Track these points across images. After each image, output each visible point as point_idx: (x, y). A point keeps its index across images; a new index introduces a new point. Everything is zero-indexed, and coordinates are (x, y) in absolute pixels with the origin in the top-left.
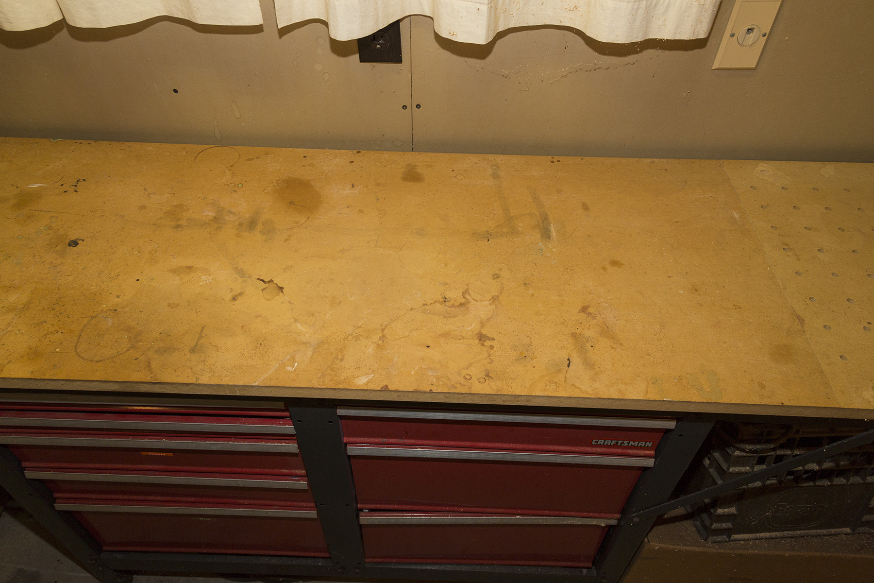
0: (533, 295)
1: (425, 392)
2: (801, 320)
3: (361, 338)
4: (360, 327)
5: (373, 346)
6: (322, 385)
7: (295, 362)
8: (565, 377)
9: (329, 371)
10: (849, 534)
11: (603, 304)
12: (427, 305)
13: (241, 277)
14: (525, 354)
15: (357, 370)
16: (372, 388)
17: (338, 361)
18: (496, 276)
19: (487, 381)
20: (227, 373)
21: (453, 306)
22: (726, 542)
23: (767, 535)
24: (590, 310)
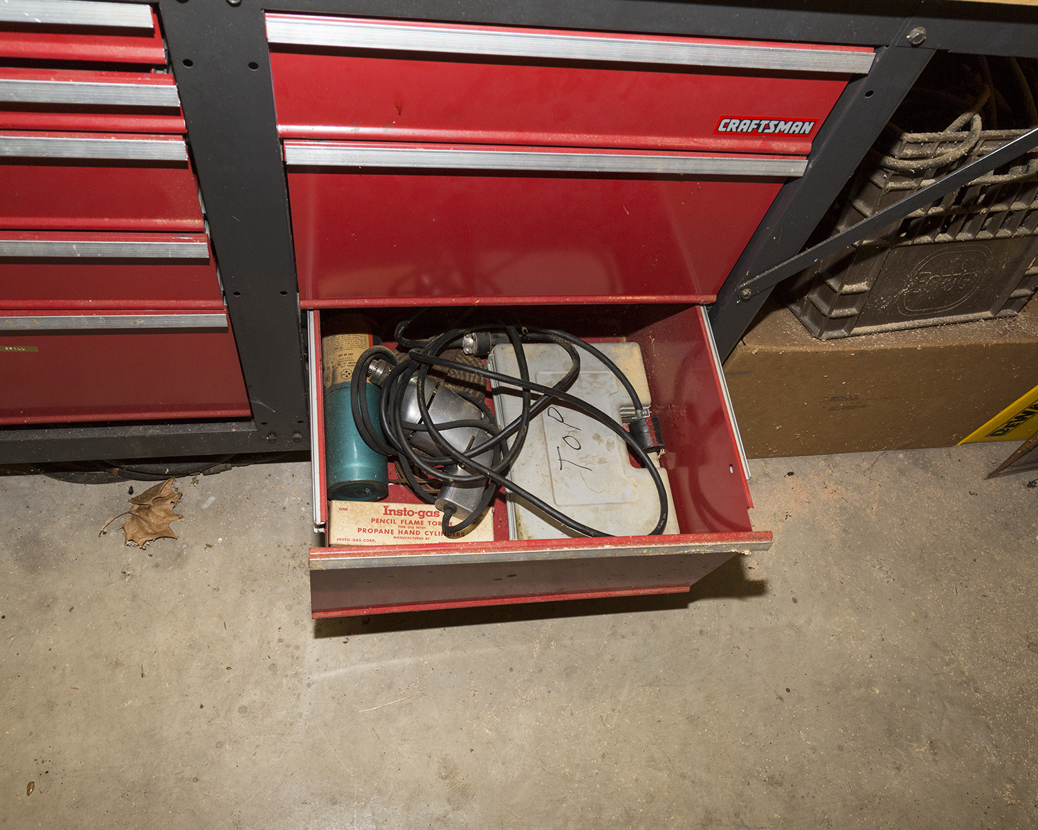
10: (990, 318)
22: (844, 337)
23: (894, 325)
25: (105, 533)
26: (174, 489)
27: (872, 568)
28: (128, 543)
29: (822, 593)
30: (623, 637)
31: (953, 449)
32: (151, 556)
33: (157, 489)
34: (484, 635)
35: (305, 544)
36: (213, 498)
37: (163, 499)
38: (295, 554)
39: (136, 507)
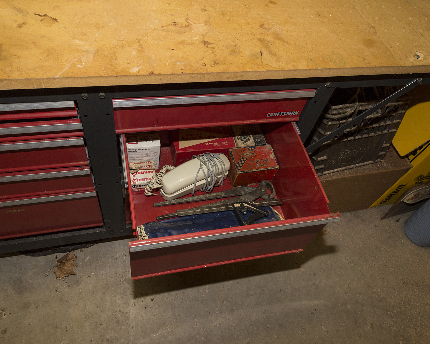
0: (229, 20)
1: (178, 74)
2: (374, 29)
3: (125, 47)
4: (123, 40)
5: (135, 51)
6: (106, 75)
7: (82, 62)
8: (262, 61)
9: (109, 66)
10: (373, 163)
11: (272, 23)
12: (164, 26)
13: (21, 13)
14: (235, 50)
15: (129, 64)
16: (143, 73)
17: (114, 60)
18: (204, 10)
19: (216, 66)
20: (32, 71)
21: (181, 27)
23: (338, 169)
24: (265, 26)
25: (47, 275)
26: (73, 255)
27: (342, 259)
28: (57, 278)
29: (325, 270)
30: (251, 295)
32: (66, 282)
33: (67, 256)
34: (198, 300)
35: (126, 271)
36: (89, 257)
37: (70, 260)
38: (122, 276)
39: (59, 264)
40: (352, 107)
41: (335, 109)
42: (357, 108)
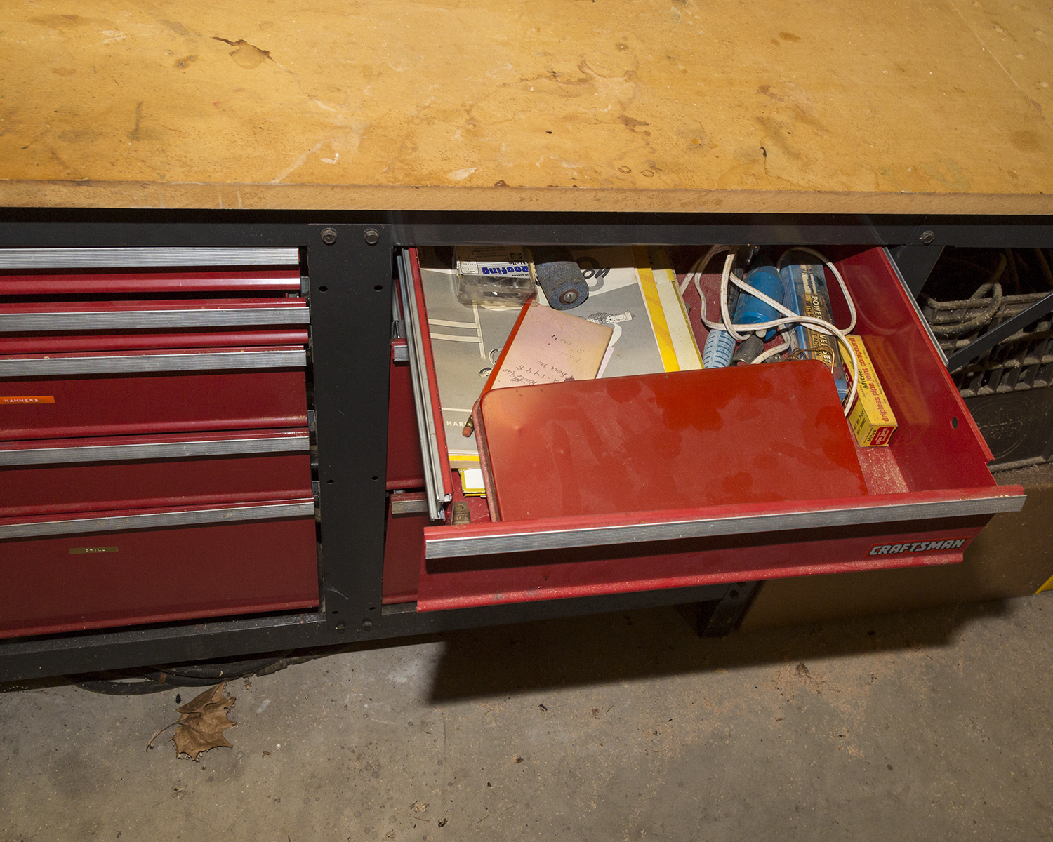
0: (685, 71)
1: (565, 190)
2: (1038, 107)
3: (436, 121)
4: (429, 107)
5: (460, 131)
6: (393, 182)
8: (765, 169)
9: (398, 164)
11: (787, 84)
12: (527, 80)
13: (182, 35)
14: (700, 142)
15: (445, 161)
16: (480, 183)
17: (410, 151)
18: (622, 47)
19: (656, 175)
21: (569, 82)
24: (772, 90)
25: (152, 748)
26: (225, 695)
27: (966, 728)
28: (179, 756)
29: (917, 757)
30: (716, 820)
31: (1033, 598)
32: (204, 769)
33: (208, 695)
34: (569, 828)
35: (371, 744)
36: (268, 701)
37: (215, 706)
38: (360, 755)
39: (185, 716)
40: (986, 306)
41: (944, 310)
42: (998, 310)
